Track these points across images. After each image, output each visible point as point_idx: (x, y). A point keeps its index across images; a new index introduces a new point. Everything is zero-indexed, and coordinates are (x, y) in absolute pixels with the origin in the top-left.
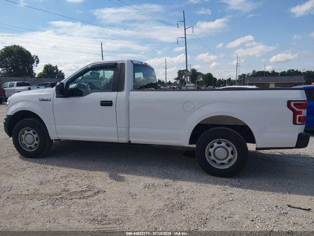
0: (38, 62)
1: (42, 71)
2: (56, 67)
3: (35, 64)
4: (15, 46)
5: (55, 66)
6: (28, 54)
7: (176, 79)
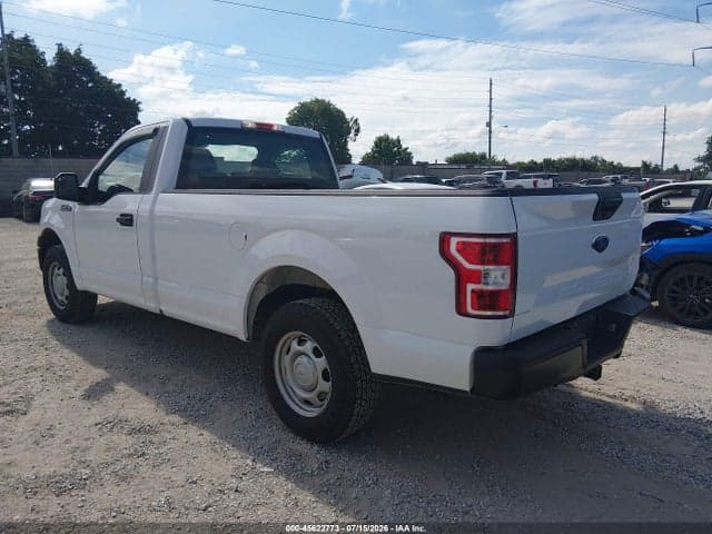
0: (358, 131)
1: (370, 151)
2: (399, 141)
3: (352, 135)
4: (317, 101)
5: (395, 137)
6: (340, 115)
7: (699, 160)
